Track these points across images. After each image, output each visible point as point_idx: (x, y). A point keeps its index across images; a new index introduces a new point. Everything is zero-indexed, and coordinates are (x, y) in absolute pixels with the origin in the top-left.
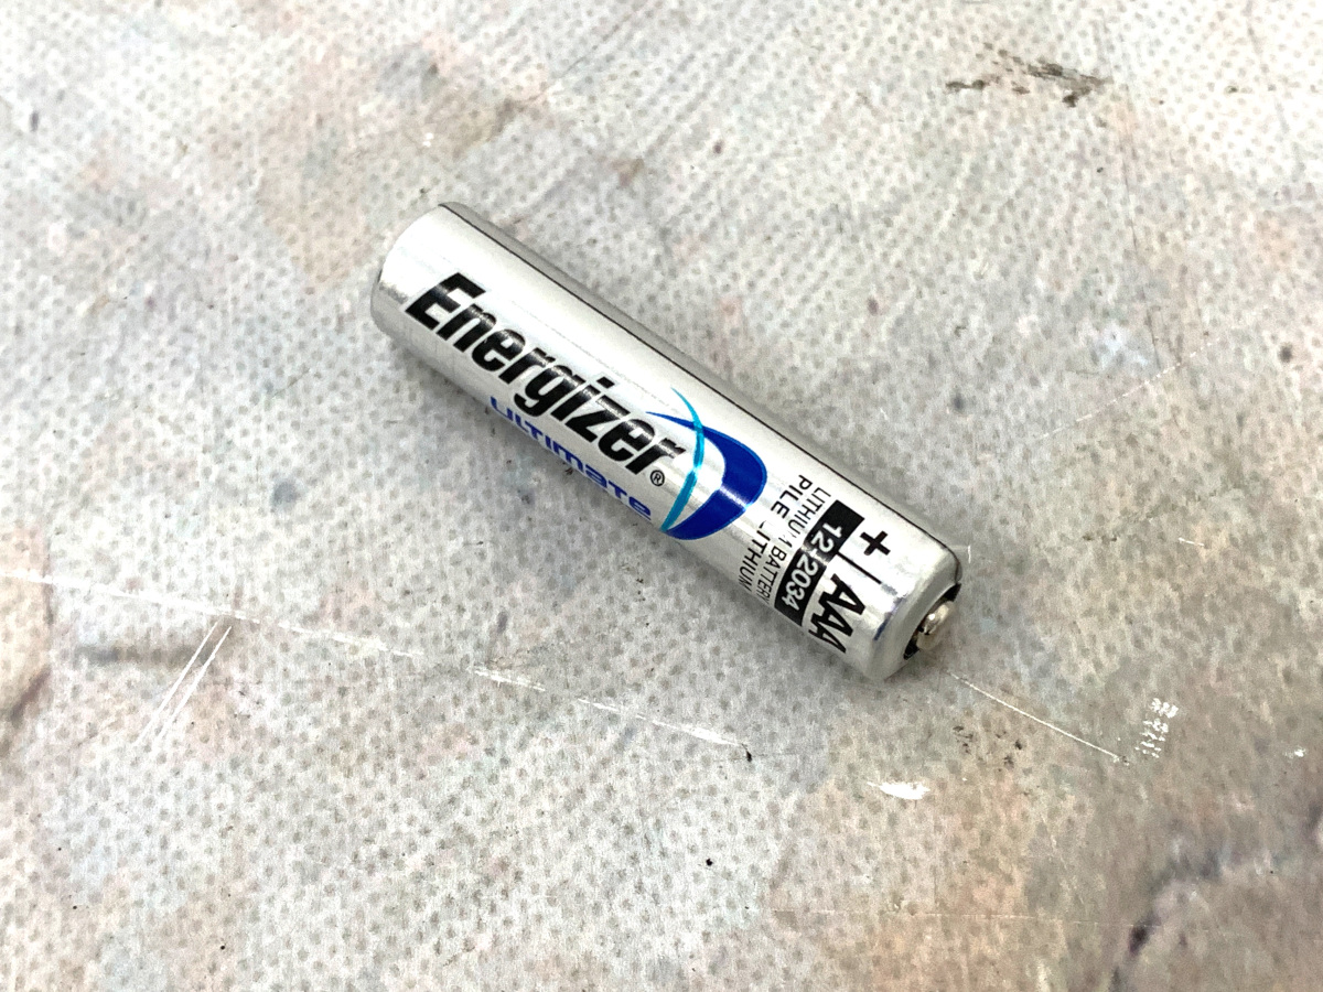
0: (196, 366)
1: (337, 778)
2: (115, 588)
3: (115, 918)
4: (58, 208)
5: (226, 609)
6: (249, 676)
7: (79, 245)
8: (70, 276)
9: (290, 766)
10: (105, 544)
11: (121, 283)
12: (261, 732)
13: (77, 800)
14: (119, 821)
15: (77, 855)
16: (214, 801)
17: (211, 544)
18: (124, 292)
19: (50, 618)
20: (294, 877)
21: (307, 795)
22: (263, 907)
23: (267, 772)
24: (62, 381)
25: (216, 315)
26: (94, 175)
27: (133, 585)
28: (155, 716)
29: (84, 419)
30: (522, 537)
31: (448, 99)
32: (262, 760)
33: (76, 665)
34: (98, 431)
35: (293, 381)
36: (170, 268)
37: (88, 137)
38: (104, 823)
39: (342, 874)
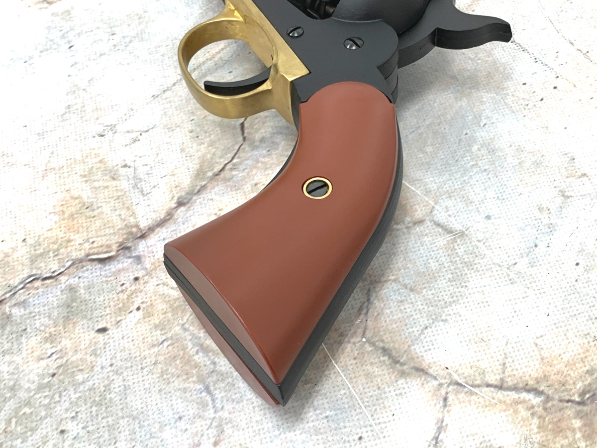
0: (486, 186)
1: (466, 270)
2: (446, 214)
3: (412, 265)
4: (479, 143)
5: (464, 230)
6: (461, 243)
7: (478, 152)
8: (473, 156)
9: (458, 262)
10: (449, 206)
11: (482, 163)
12: (457, 253)
13: (417, 243)
14: (422, 251)
15: (411, 252)
16: (441, 259)
17: (468, 217)
18: (481, 165)
19: (431, 212)
20: (447, 280)
21: (458, 268)
22: (438, 281)
23: (454, 260)
24: (459, 174)
25: (497, 179)
26: (490, 141)
27: (450, 216)
28: (439, 239)
29: (459, 183)
30: (530, 252)
31: (573, 166)
32: (454, 258)
33: (431, 222)
34: (460, 186)
35: (504, 199)
36: (493, 166)
37: (493, 133)
38: (419, 250)
39: (456, 284)
